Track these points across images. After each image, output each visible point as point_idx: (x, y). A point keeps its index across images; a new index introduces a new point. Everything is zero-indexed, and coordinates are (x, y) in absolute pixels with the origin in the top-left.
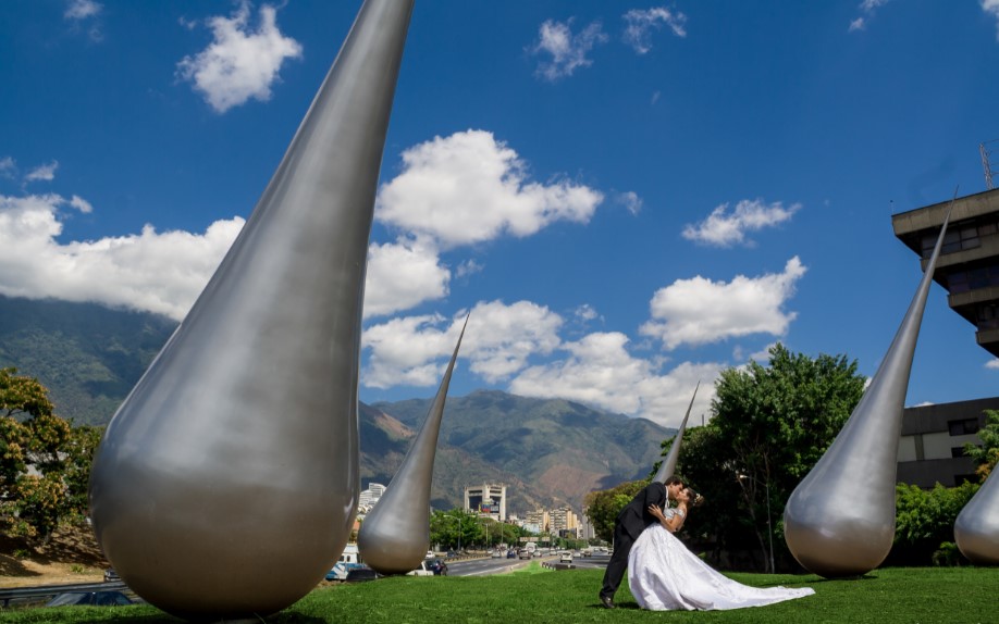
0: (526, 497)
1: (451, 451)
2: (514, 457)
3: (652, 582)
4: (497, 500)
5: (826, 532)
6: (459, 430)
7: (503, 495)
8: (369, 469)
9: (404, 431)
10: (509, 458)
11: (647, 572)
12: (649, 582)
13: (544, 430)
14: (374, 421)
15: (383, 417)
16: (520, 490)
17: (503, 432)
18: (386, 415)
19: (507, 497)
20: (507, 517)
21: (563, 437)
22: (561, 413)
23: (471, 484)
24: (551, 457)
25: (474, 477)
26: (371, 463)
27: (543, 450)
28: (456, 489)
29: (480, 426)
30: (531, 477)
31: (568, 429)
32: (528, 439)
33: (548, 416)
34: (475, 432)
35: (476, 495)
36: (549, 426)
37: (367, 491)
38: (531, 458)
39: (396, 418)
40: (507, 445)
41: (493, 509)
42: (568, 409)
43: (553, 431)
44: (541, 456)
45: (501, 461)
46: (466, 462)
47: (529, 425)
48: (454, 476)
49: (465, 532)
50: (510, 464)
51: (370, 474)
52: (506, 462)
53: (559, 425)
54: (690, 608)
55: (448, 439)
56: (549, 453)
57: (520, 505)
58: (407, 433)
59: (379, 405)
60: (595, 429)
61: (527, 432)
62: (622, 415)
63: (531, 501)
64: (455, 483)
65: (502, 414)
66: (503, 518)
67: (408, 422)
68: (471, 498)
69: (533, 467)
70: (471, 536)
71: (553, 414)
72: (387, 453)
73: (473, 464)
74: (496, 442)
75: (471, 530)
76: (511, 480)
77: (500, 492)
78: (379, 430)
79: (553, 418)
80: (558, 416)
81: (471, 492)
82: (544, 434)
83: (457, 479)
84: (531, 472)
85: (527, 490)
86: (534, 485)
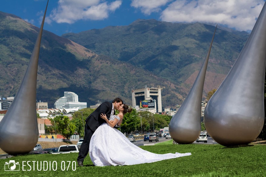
0: (177, 94)
1: (121, 65)
2: (167, 66)
3: (98, 153)
4: (155, 98)
5: (223, 122)
6: (126, 50)
7: (159, 94)
8: (64, 81)
9: (87, 53)
10: (163, 67)
11: (96, 148)
12: (96, 153)
13: (187, 46)
14: (65, 47)
15: (71, 44)
16: (173, 90)
17: (158, 49)
18: (72, 42)
19: (162, 95)
20: (163, 110)
21: (202, 50)
22: (199, 33)
23: (136, 88)
24: (193, 65)
25: (139, 83)
26: (65, 77)
27: (187, 61)
28: (126, 91)
29: (142, 46)
30: (180, 80)
31: (205, 44)
32: (176, 53)
33: (189, 36)
34: (138, 50)
35: (140, 95)
36: (191, 43)
37: (63, 98)
38: (178, 67)
39: (80, 44)
40: (162, 58)
41: (150, 105)
42: (204, 30)
43: (194, 46)
44: (186, 65)
45: (158, 70)
46: (132, 72)
47: (176, 43)
48: (125, 83)
49: (128, 123)
50: (164, 72)
51: (65, 85)
52: (161, 70)
53: (198, 42)
54: (115, 165)
55: (119, 56)
56: (192, 62)
57: (173, 100)
58: (89, 55)
59: (67, 36)
60: (224, 43)
61: (175, 48)
62: (244, 32)
63: (180, 97)
64: (126, 87)
65: (157, 36)
66: (160, 110)
67: (89, 47)
68: (136, 98)
69: (180, 73)
70: (132, 125)
71: (194, 34)
72: (76, 70)
73: (138, 74)
74: (153, 57)
75: (132, 121)
76: (166, 83)
77: (157, 93)
78: (69, 53)
79: (194, 37)
80: (197, 35)
81: (136, 94)
82: (188, 49)
83: (128, 84)
84: (180, 76)
85: (177, 90)
86: (182, 85)
